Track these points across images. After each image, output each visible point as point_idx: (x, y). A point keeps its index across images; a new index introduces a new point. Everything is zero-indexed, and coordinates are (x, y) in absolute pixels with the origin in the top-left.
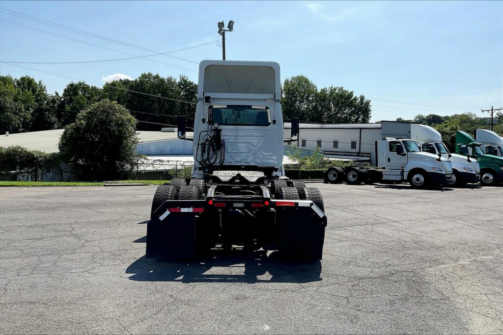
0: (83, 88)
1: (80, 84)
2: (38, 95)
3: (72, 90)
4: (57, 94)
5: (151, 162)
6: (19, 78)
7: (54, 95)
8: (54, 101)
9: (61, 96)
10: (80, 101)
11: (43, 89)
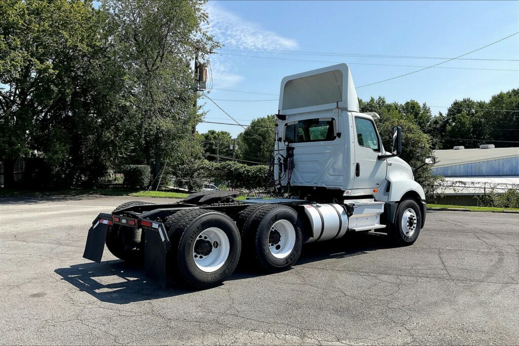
0: (468, 105)
1: (465, 101)
2: (421, 118)
3: (457, 108)
4: (441, 114)
5: (449, 183)
6: (403, 104)
7: (438, 115)
8: (436, 122)
9: (445, 115)
10: (461, 120)
11: (427, 110)
